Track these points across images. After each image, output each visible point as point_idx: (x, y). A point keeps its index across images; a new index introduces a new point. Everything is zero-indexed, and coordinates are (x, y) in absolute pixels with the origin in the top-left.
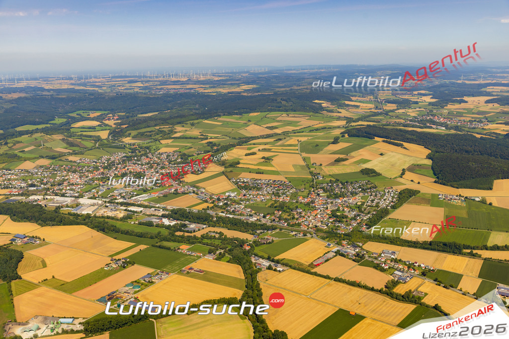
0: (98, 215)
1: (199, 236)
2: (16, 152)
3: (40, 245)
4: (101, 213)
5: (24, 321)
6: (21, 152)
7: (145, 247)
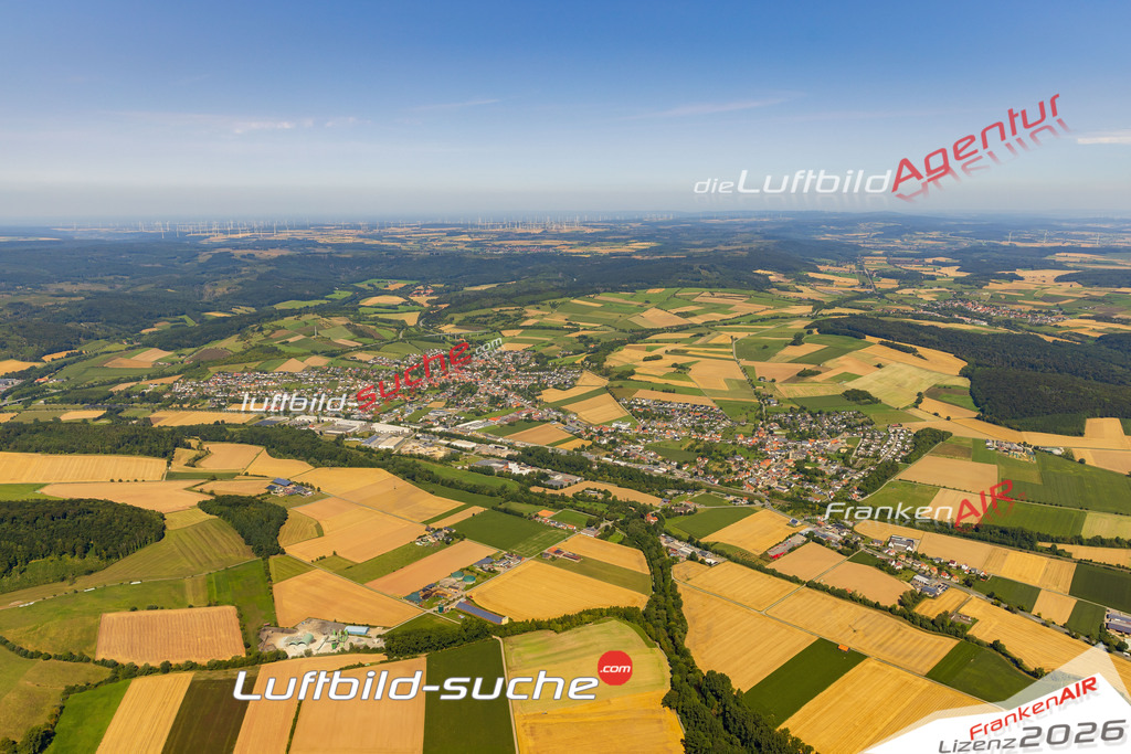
0: (403, 451)
1: (571, 496)
2: (276, 344)
3: (313, 499)
4: (408, 448)
5: (290, 627)
6: (283, 343)
7: (482, 509)
